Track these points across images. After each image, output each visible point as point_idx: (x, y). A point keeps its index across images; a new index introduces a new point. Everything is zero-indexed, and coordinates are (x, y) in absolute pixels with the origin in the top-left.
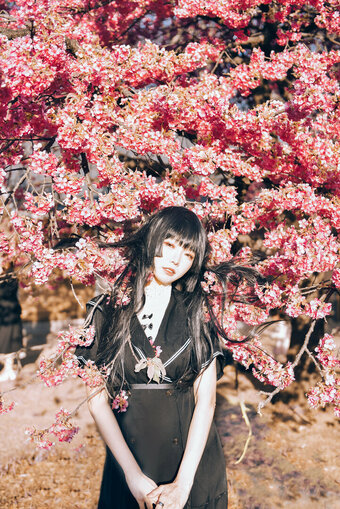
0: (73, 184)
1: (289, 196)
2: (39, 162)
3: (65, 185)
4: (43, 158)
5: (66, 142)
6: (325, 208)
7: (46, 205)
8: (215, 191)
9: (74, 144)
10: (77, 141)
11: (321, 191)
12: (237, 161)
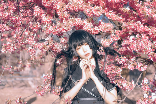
0: (48, 20)
1: (131, 24)
2: (36, 12)
3: (46, 20)
4: (38, 11)
5: (45, 4)
6: (147, 30)
7: (37, 26)
8: (104, 25)
9: (48, 4)
10: (49, 3)
11: (145, 24)
12: (113, 15)
